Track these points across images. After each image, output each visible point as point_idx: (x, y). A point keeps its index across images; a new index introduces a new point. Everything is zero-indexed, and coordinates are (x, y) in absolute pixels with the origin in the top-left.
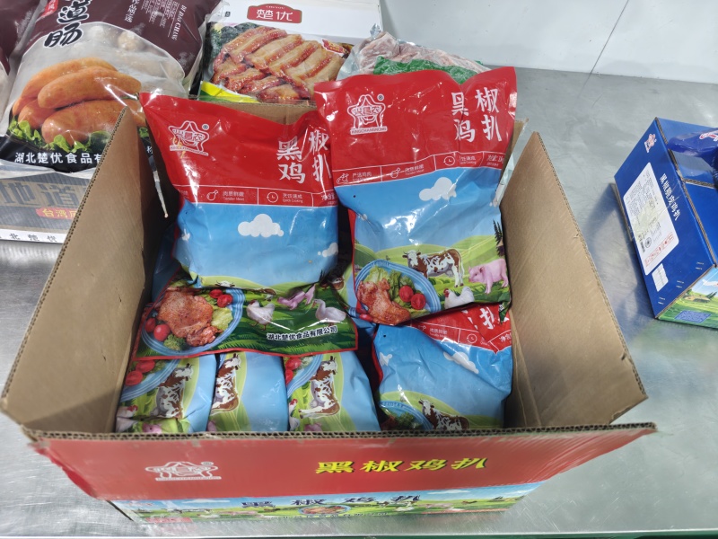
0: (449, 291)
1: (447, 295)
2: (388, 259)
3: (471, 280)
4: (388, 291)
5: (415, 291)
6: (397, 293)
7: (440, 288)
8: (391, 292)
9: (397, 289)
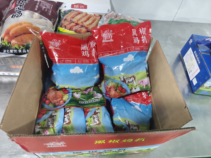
0: (133, 88)
1: (132, 89)
2: (114, 79)
3: (139, 84)
4: (114, 88)
5: (123, 88)
6: (117, 89)
7: (130, 87)
8: (116, 88)
9: (117, 88)
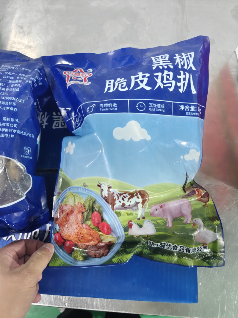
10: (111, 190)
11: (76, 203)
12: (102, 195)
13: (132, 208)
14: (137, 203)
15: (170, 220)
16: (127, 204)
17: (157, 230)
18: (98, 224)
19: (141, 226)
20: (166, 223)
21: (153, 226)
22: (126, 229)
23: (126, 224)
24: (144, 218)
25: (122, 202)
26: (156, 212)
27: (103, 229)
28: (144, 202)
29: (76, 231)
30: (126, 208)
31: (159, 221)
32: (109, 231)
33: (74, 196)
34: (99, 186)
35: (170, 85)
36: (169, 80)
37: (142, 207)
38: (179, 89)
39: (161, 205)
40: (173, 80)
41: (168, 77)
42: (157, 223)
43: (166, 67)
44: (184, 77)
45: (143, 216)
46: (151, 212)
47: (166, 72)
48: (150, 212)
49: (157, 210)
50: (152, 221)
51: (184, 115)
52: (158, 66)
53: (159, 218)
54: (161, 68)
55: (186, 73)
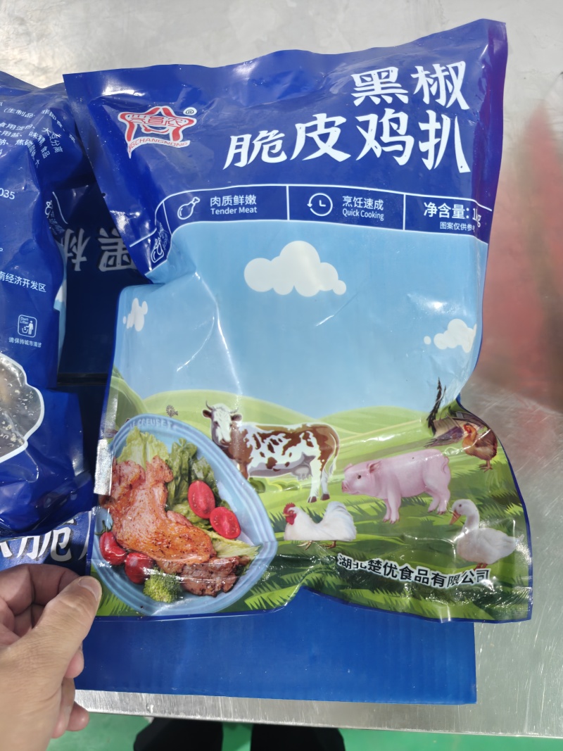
10: (239, 424)
11: (150, 459)
12: (215, 439)
13: (293, 471)
14: (307, 459)
15: (393, 503)
16: (281, 460)
17: (360, 529)
18: (207, 511)
19: (317, 519)
20: (383, 510)
21: (349, 519)
22: (279, 527)
23: (279, 512)
24: (326, 497)
25: (268, 454)
26: (359, 483)
27: (220, 525)
28: (325, 455)
29: (152, 528)
30: (278, 471)
31: (365, 507)
32: (236, 529)
33: (144, 440)
34: (208, 414)
35: (399, 148)
36: (398, 135)
37: (321, 470)
38: (424, 160)
39: (370, 465)
40: (407, 134)
41: (395, 126)
42: (360, 510)
43: (389, 100)
44: (438, 126)
45: (325, 491)
46: (345, 482)
47: (389, 113)
48: (343, 484)
49: (360, 477)
50: (347, 505)
51: (437, 229)
52: (368, 98)
53: (366, 497)
54: (377, 101)
55: (444, 116)
